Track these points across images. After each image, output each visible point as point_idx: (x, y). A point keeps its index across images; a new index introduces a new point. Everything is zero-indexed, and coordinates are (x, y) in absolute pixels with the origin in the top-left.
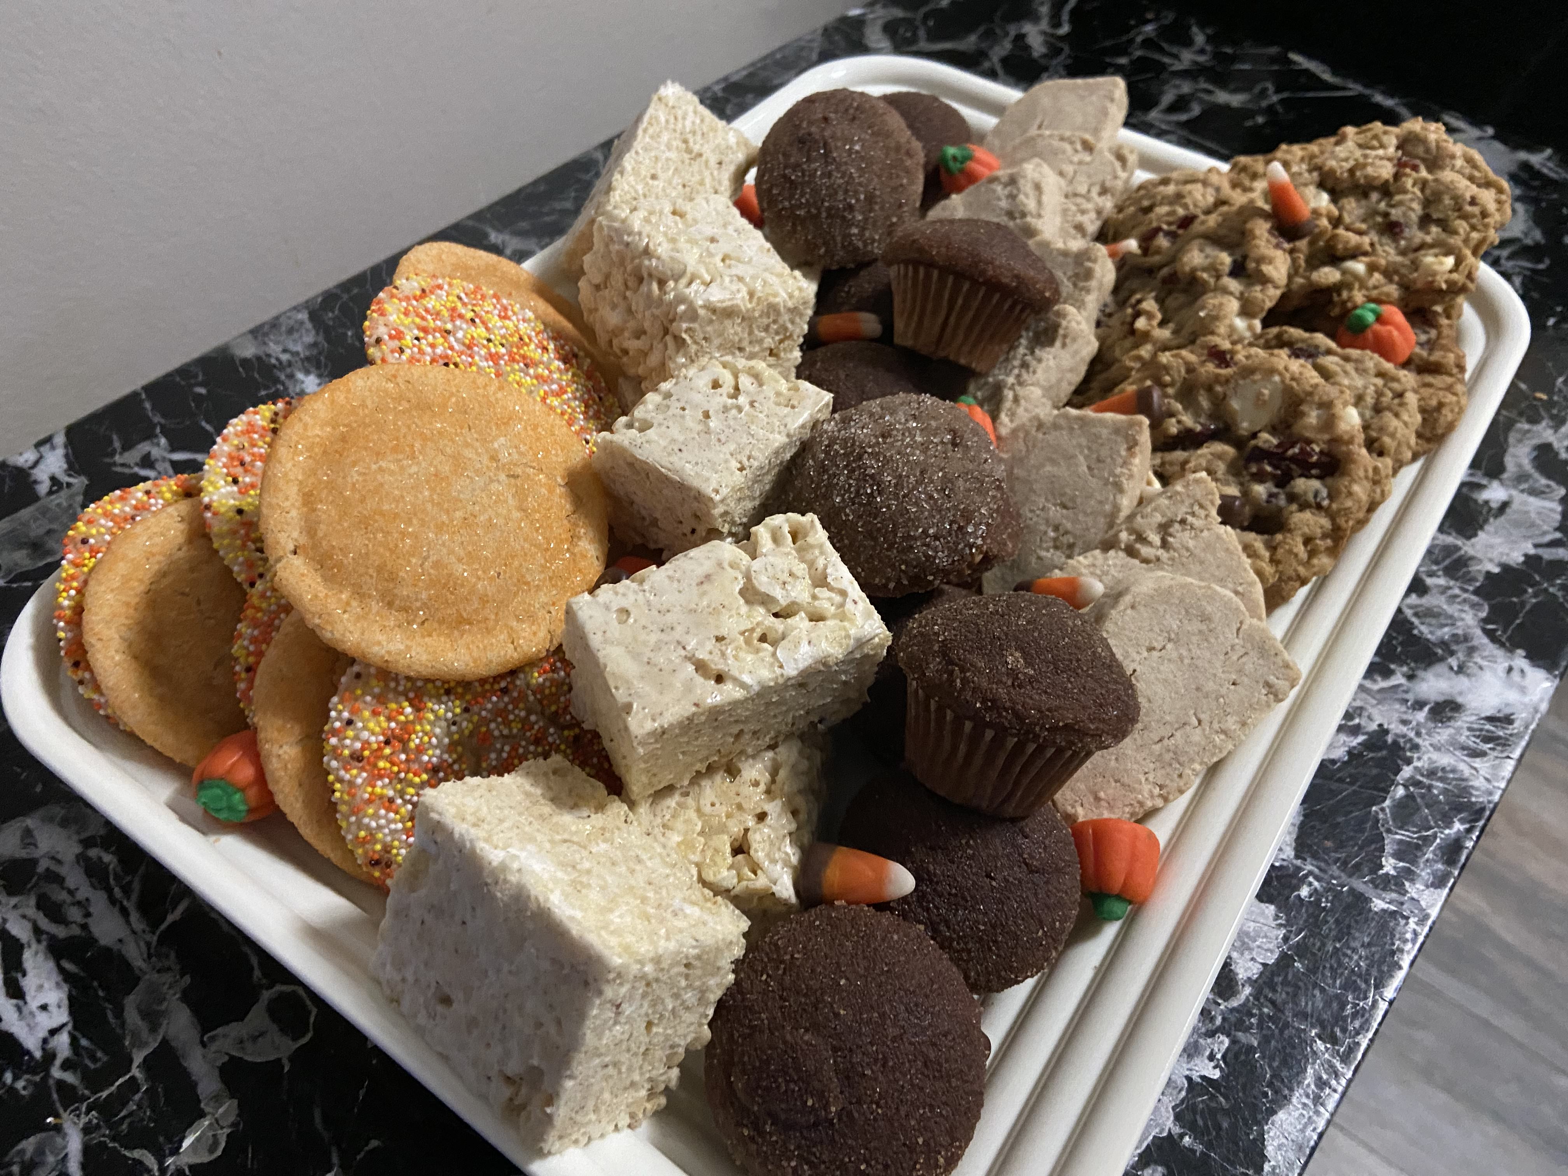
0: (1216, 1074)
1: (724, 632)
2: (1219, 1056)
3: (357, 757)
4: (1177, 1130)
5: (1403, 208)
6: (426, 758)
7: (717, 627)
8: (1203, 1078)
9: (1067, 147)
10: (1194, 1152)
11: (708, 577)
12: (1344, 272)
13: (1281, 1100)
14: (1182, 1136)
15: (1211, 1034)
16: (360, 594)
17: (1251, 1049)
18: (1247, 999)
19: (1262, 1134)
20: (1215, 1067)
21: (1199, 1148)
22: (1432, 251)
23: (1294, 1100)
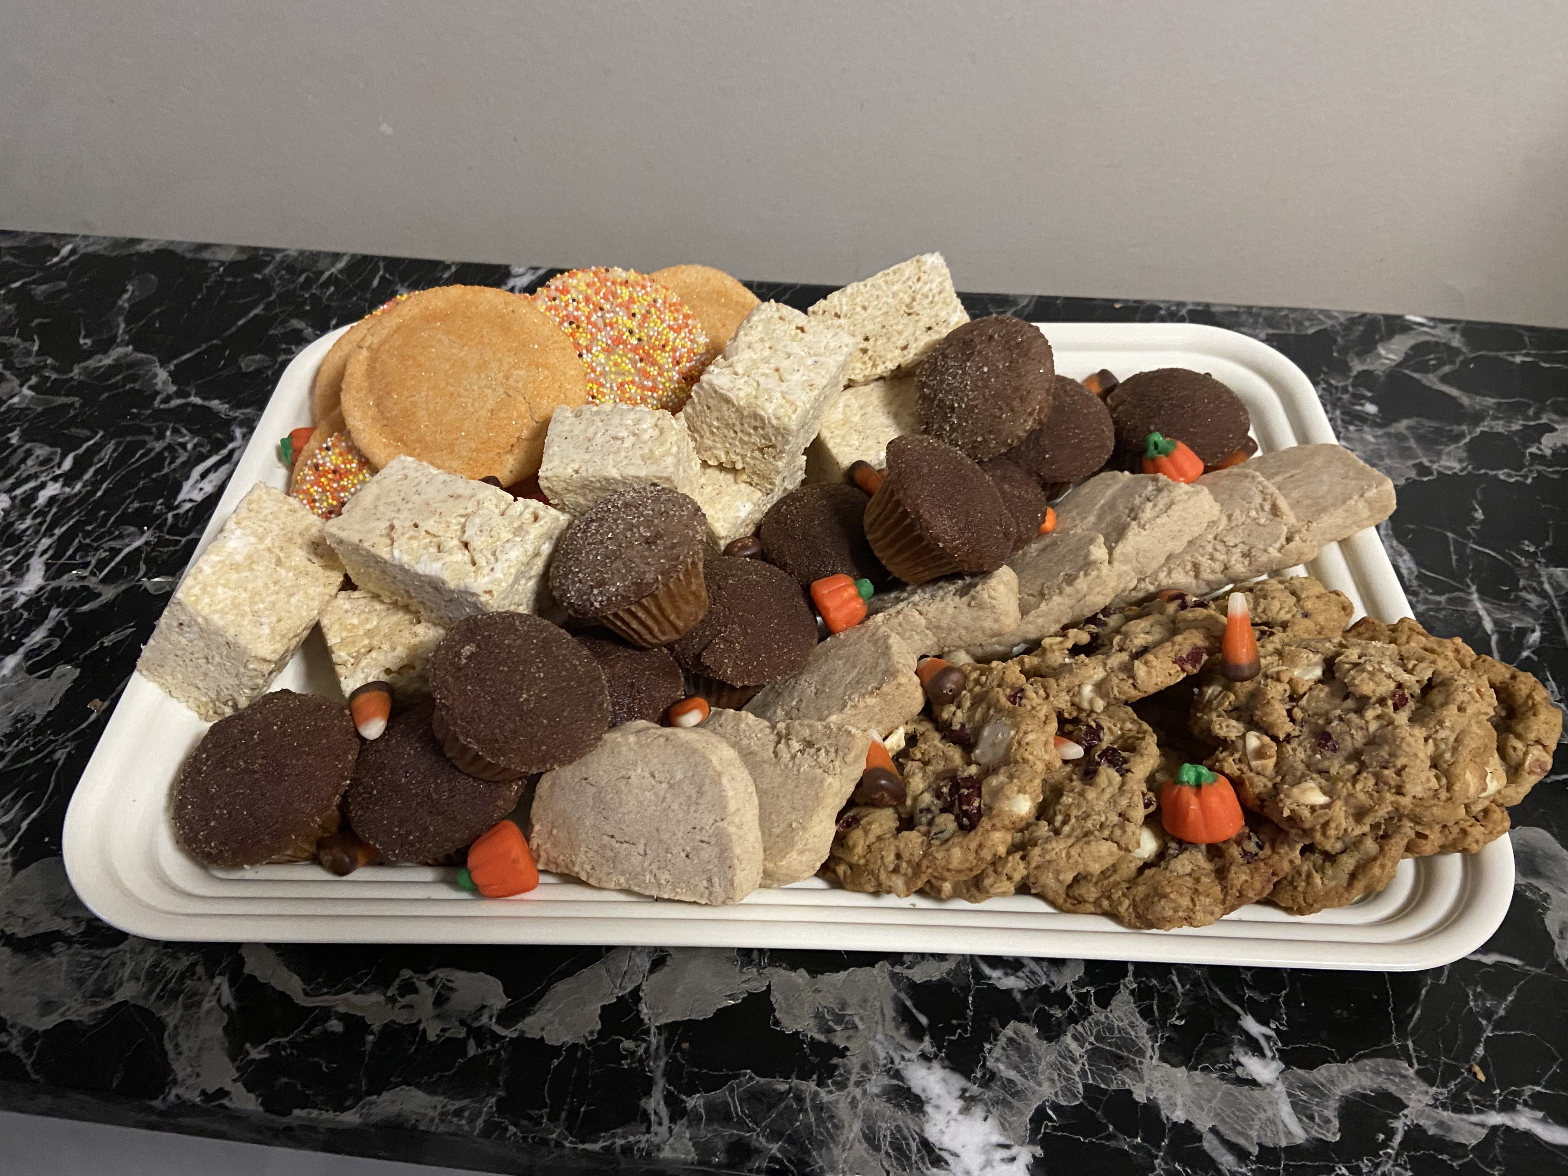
0: (431, 1037)
1: (420, 524)
2: (447, 1035)
3: (316, 467)
4: (375, 1028)
5: (1346, 728)
6: (342, 495)
7: (423, 520)
8: (424, 1031)
9: (1258, 499)
10: (364, 1045)
11: (459, 496)
12: (1243, 737)
13: (431, 1089)
14: (372, 1033)
15: (463, 1023)
16: (371, 390)
17: (465, 1053)
18: (506, 1037)
19: (397, 1085)
20: (437, 1035)
21: (368, 1047)
22: (1323, 782)
23: (436, 1098)
